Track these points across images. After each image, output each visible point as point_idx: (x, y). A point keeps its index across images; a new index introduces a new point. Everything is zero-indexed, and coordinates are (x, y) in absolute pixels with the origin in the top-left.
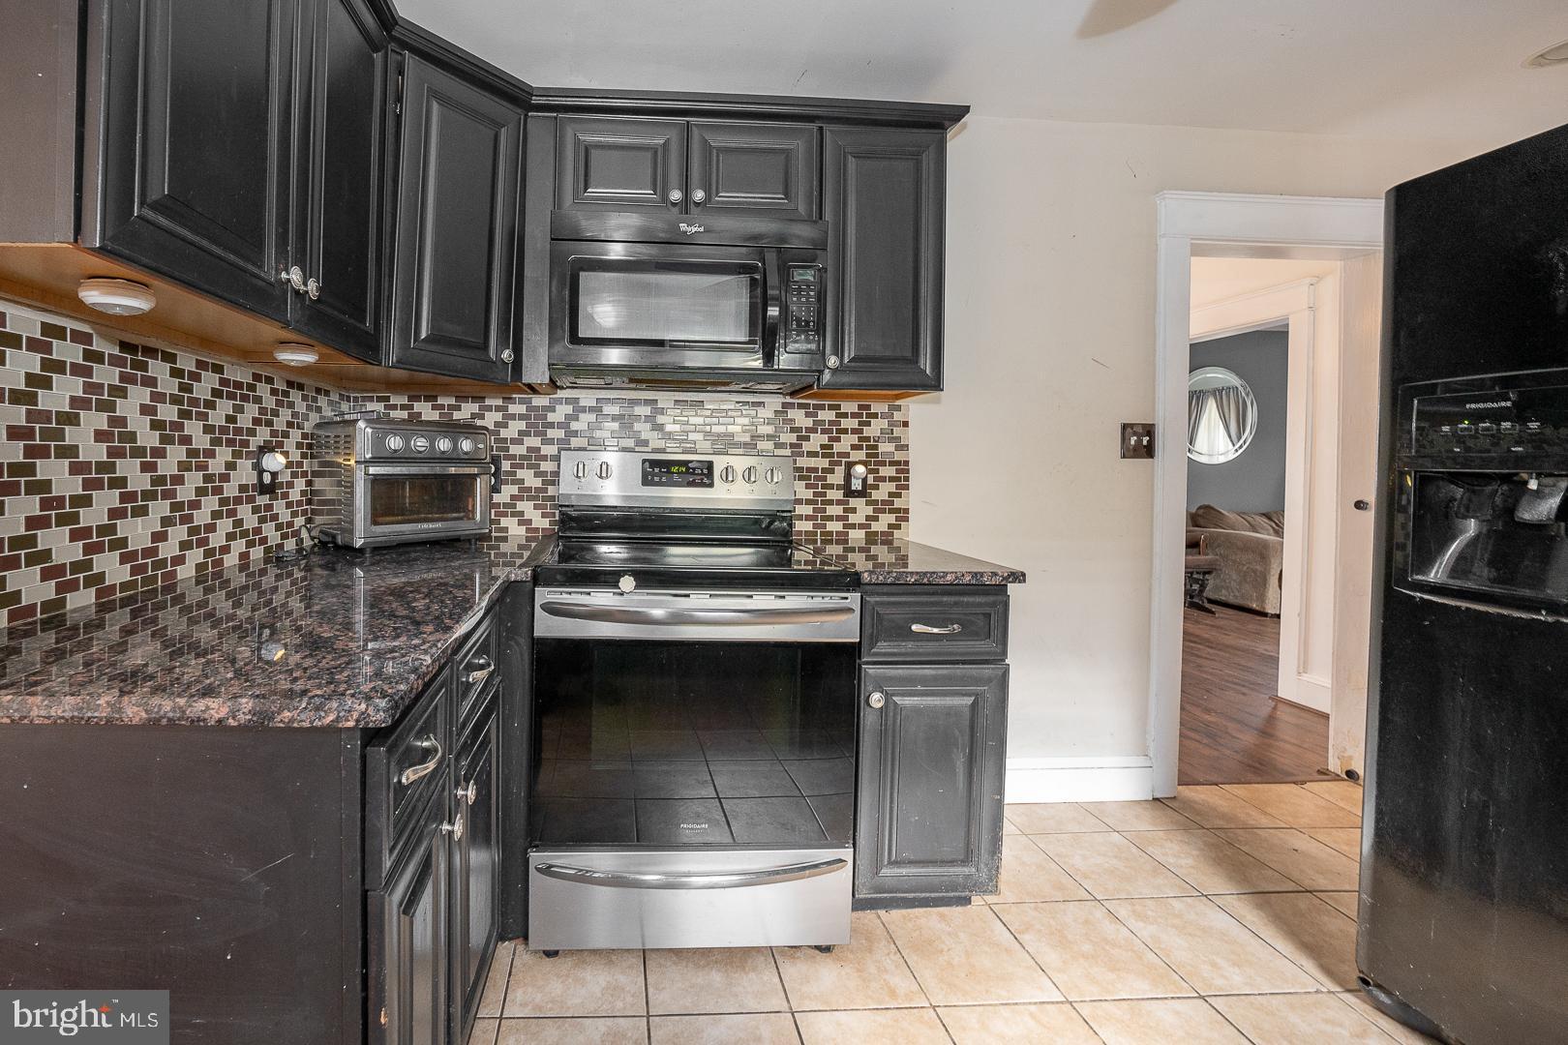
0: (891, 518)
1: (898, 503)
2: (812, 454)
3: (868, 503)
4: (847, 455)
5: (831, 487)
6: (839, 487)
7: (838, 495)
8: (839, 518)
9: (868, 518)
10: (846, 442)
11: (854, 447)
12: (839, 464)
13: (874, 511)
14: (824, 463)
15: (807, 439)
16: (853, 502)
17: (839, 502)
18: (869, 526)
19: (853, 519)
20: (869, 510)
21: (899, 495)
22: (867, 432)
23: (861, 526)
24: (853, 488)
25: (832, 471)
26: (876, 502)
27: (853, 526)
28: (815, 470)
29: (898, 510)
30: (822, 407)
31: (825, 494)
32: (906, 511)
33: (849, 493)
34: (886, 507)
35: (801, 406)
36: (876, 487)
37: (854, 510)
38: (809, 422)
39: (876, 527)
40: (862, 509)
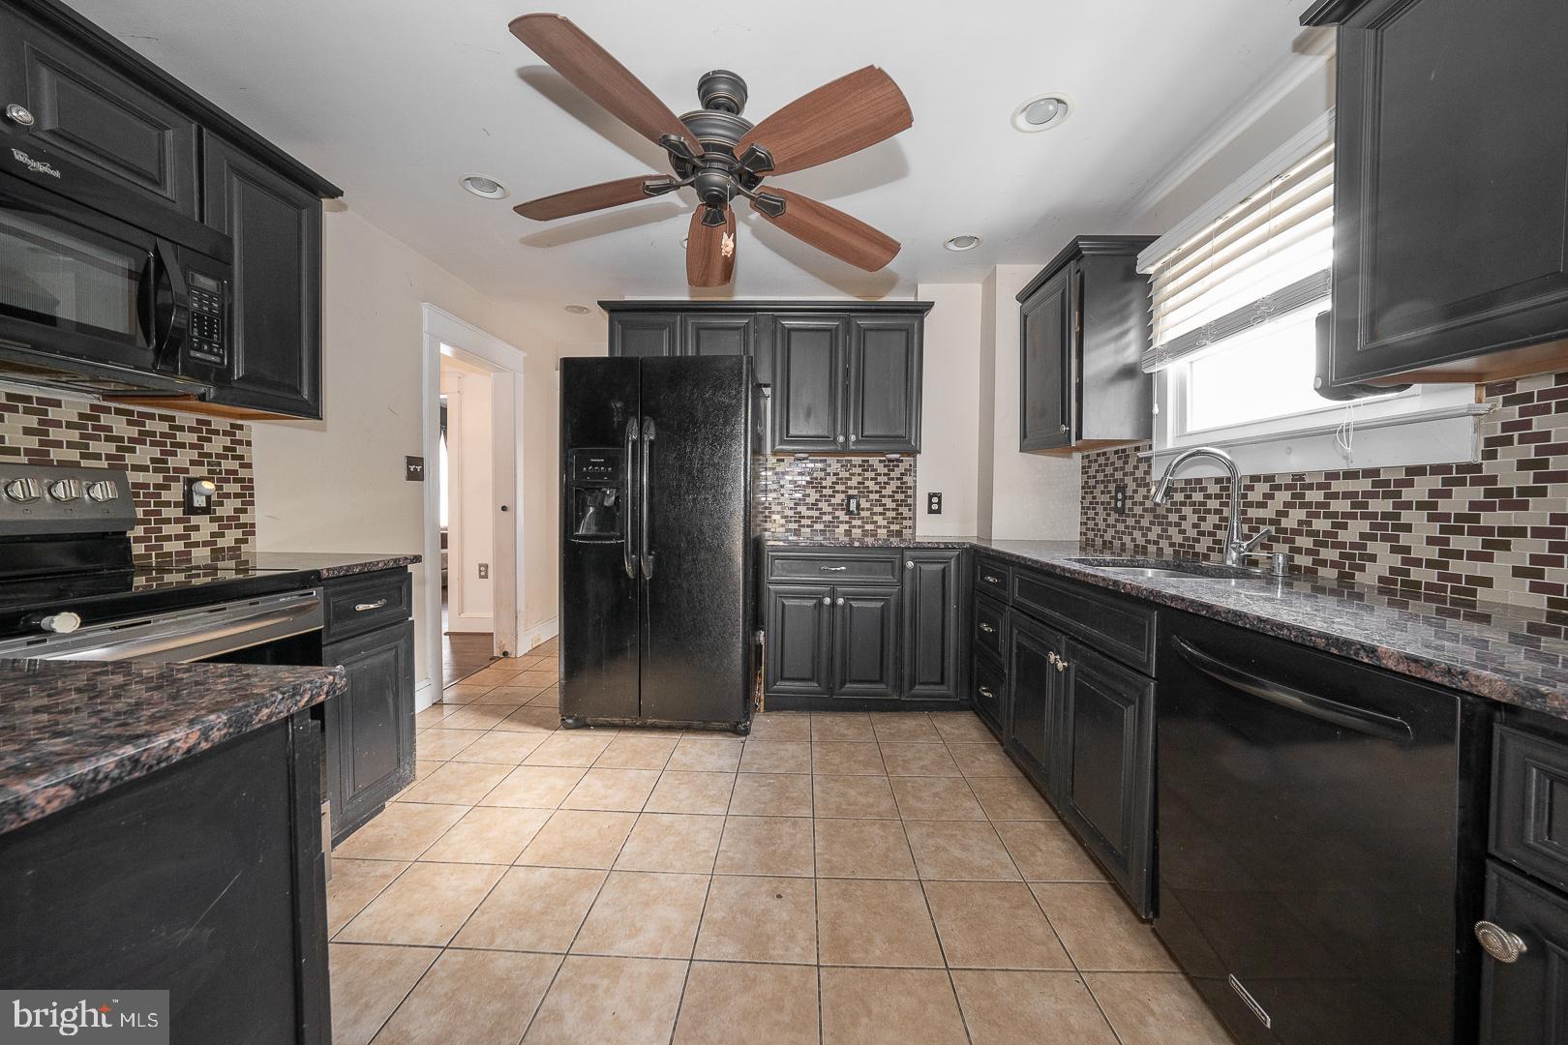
0: (238, 533)
1: (244, 518)
2: (144, 469)
3: (212, 520)
4: (186, 471)
5: (168, 504)
6: (177, 504)
7: (179, 512)
8: (178, 537)
9: (213, 535)
10: (182, 458)
11: (193, 463)
12: (177, 480)
13: (220, 527)
14: (159, 478)
15: (131, 450)
16: (195, 520)
17: (178, 521)
18: (215, 543)
19: (195, 537)
20: (215, 528)
21: (245, 511)
22: (207, 448)
23: (205, 544)
24: (196, 504)
25: (167, 488)
26: (221, 519)
27: (196, 544)
28: (146, 486)
29: (244, 525)
30: (152, 417)
31: (159, 513)
32: (253, 525)
33: (190, 509)
34: (233, 522)
35: (119, 412)
36: (221, 504)
37: (197, 528)
38: (134, 431)
39: (221, 543)
40: (205, 527)
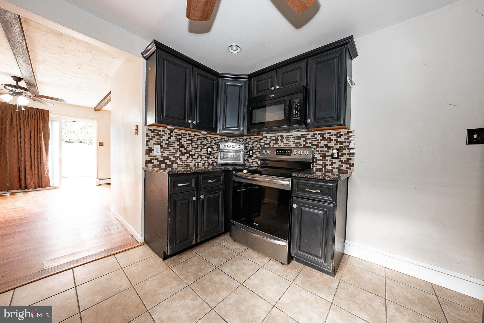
0: (348, 166)
1: (350, 161)
2: (322, 147)
3: (339, 161)
4: (333, 147)
5: (327, 156)
6: (330, 156)
7: (330, 158)
8: (330, 165)
9: (339, 165)
10: (332, 144)
11: (335, 144)
12: (330, 149)
13: (342, 163)
14: (326, 149)
15: (320, 143)
16: (334, 161)
17: (330, 161)
18: (340, 168)
19: (334, 165)
20: (340, 163)
21: (351, 159)
22: (339, 140)
23: (337, 168)
24: (334, 156)
25: (328, 152)
26: (342, 161)
27: (334, 168)
28: (323, 151)
29: (350, 163)
30: (325, 134)
31: (326, 158)
32: (353, 164)
33: (333, 158)
34: (346, 162)
35: (319, 134)
36: (343, 156)
37: (335, 163)
38: (321, 138)
39: (342, 168)
40: (337, 163)
